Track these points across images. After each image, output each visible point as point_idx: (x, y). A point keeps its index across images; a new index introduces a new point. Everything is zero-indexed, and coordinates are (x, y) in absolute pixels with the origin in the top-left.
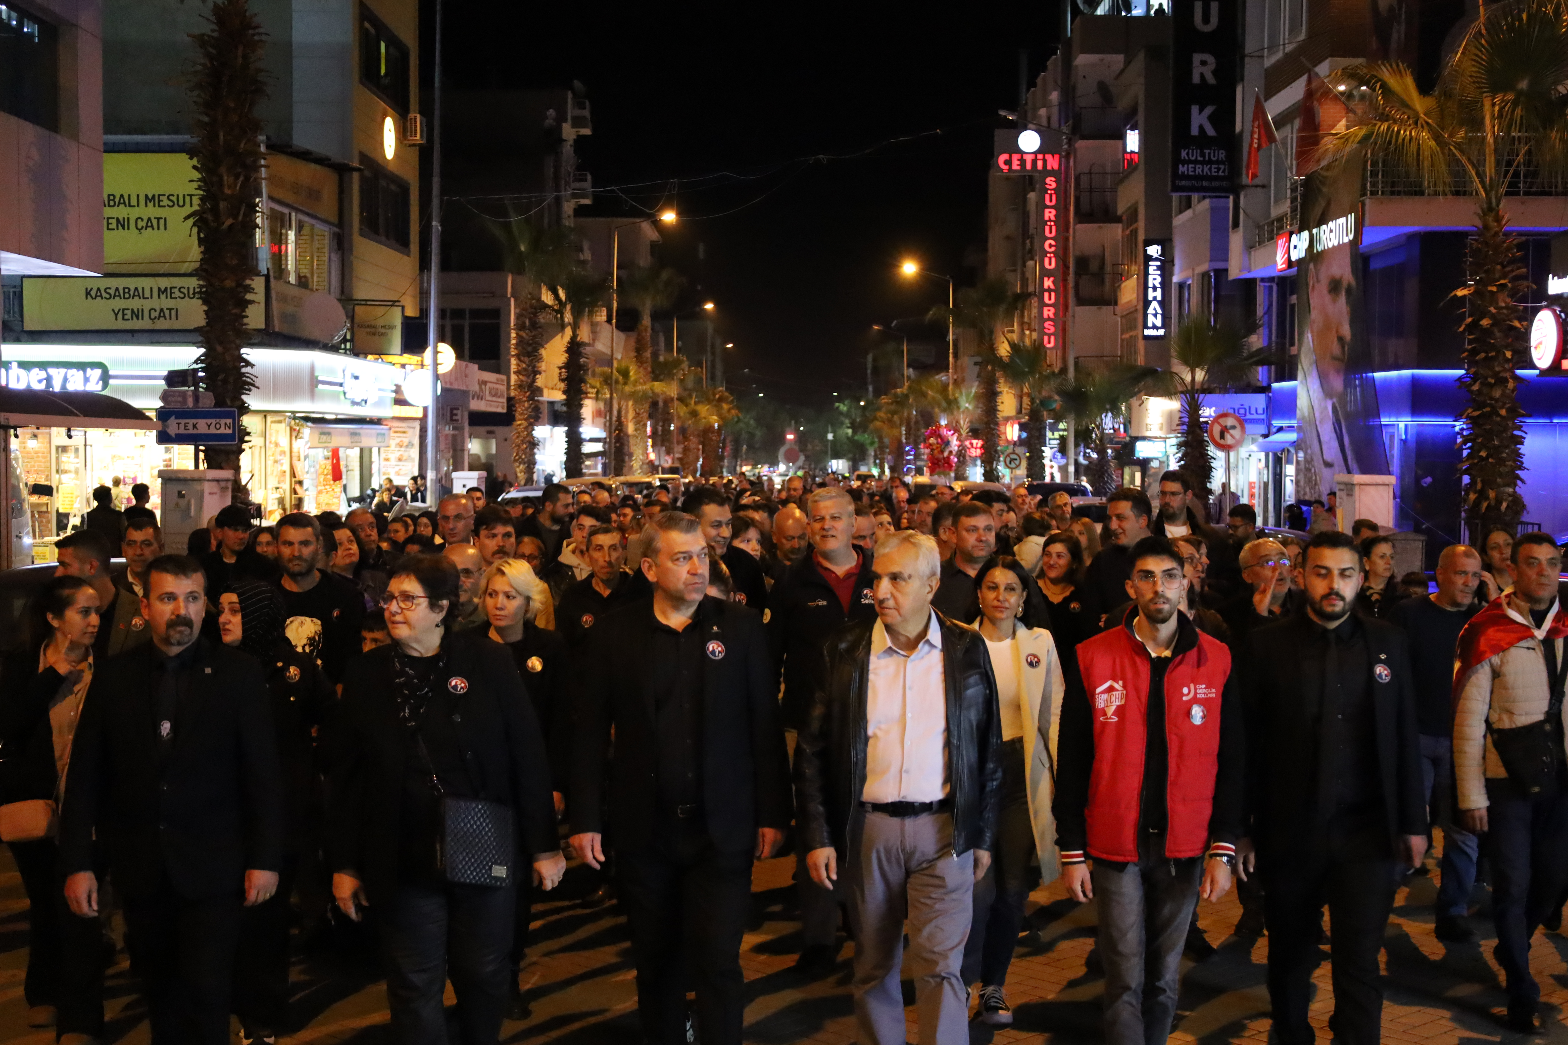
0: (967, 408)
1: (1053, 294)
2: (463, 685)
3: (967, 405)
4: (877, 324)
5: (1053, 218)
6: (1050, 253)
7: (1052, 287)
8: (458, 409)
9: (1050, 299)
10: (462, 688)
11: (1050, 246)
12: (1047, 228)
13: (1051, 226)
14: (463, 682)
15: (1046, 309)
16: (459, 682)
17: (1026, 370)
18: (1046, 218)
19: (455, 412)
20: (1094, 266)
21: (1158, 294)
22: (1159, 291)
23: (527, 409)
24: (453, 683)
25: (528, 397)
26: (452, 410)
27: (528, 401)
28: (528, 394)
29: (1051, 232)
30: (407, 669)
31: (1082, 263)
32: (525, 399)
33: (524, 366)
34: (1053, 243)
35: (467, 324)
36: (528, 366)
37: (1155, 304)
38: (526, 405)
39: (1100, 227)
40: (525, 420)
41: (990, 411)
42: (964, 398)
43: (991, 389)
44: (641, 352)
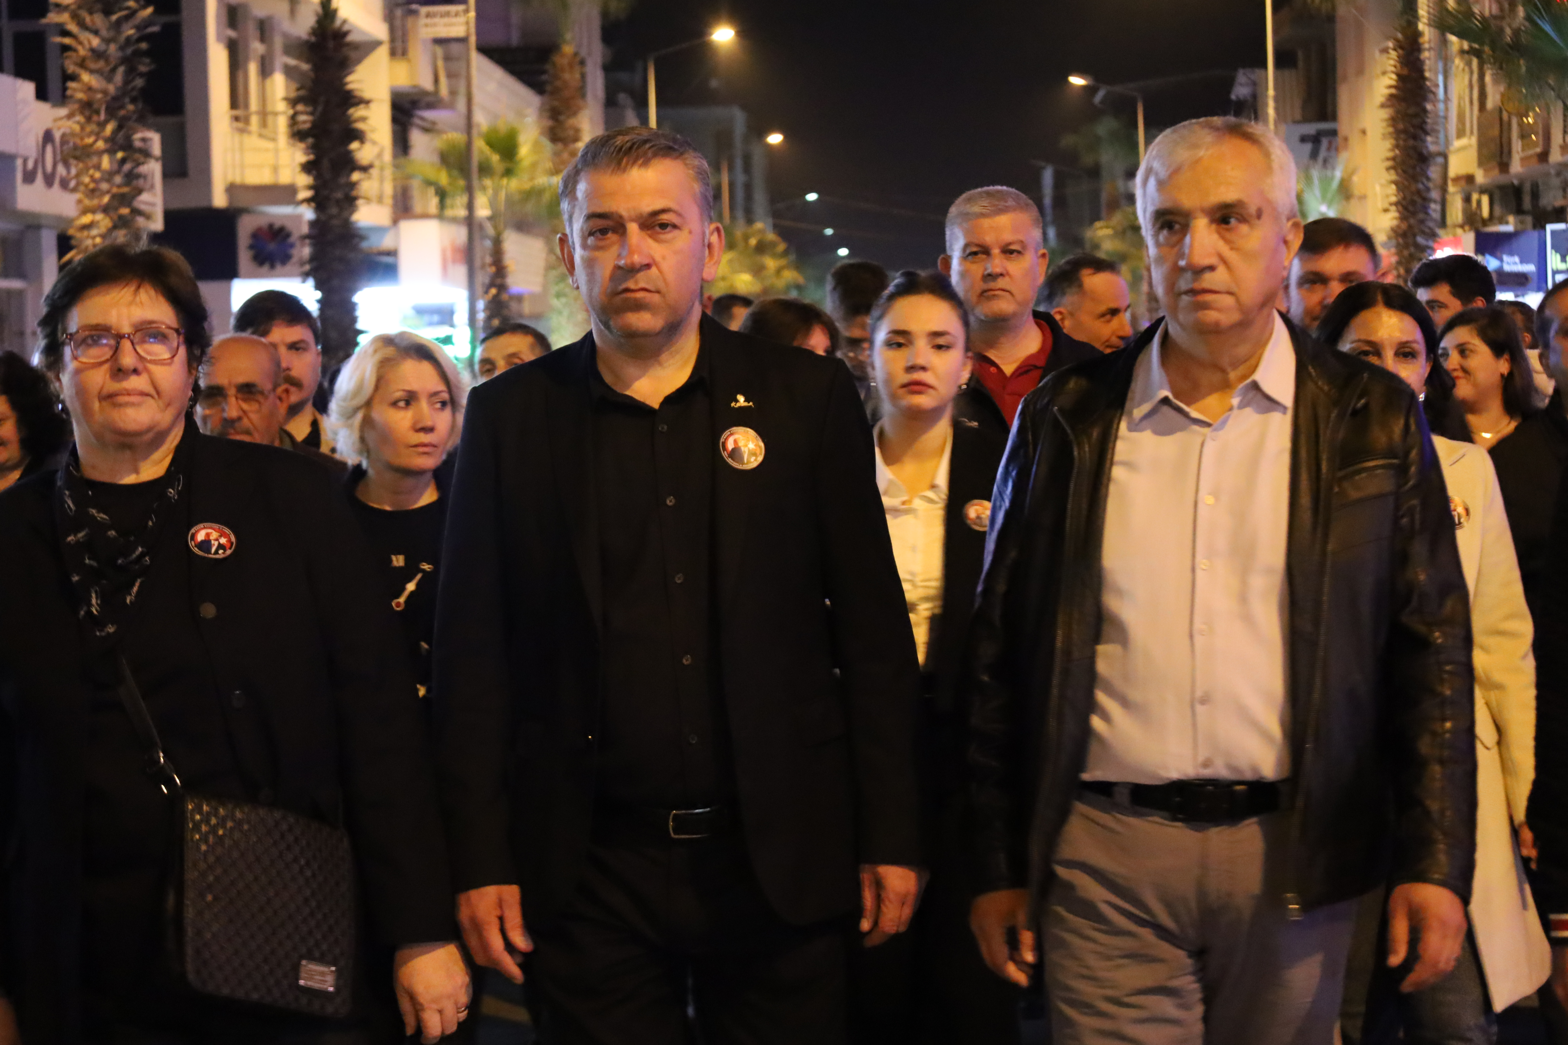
2: (223, 541)
3: (1324, 208)
4: (1080, 72)
10: (221, 546)
14: (222, 534)
16: (214, 535)
23: (109, 176)
24: (201, 536)
25: (111, 140)
27: (111, 152)
28: (109, 128)
30: (94, 511)
32: (100, 144)
33: (95, 42)
36: (107, 41)
38: (106, 162)
40: (105, 210)
41: (1413, 203)
42: (1317, 192)
43: (1415, 148)
44: (562, 118)
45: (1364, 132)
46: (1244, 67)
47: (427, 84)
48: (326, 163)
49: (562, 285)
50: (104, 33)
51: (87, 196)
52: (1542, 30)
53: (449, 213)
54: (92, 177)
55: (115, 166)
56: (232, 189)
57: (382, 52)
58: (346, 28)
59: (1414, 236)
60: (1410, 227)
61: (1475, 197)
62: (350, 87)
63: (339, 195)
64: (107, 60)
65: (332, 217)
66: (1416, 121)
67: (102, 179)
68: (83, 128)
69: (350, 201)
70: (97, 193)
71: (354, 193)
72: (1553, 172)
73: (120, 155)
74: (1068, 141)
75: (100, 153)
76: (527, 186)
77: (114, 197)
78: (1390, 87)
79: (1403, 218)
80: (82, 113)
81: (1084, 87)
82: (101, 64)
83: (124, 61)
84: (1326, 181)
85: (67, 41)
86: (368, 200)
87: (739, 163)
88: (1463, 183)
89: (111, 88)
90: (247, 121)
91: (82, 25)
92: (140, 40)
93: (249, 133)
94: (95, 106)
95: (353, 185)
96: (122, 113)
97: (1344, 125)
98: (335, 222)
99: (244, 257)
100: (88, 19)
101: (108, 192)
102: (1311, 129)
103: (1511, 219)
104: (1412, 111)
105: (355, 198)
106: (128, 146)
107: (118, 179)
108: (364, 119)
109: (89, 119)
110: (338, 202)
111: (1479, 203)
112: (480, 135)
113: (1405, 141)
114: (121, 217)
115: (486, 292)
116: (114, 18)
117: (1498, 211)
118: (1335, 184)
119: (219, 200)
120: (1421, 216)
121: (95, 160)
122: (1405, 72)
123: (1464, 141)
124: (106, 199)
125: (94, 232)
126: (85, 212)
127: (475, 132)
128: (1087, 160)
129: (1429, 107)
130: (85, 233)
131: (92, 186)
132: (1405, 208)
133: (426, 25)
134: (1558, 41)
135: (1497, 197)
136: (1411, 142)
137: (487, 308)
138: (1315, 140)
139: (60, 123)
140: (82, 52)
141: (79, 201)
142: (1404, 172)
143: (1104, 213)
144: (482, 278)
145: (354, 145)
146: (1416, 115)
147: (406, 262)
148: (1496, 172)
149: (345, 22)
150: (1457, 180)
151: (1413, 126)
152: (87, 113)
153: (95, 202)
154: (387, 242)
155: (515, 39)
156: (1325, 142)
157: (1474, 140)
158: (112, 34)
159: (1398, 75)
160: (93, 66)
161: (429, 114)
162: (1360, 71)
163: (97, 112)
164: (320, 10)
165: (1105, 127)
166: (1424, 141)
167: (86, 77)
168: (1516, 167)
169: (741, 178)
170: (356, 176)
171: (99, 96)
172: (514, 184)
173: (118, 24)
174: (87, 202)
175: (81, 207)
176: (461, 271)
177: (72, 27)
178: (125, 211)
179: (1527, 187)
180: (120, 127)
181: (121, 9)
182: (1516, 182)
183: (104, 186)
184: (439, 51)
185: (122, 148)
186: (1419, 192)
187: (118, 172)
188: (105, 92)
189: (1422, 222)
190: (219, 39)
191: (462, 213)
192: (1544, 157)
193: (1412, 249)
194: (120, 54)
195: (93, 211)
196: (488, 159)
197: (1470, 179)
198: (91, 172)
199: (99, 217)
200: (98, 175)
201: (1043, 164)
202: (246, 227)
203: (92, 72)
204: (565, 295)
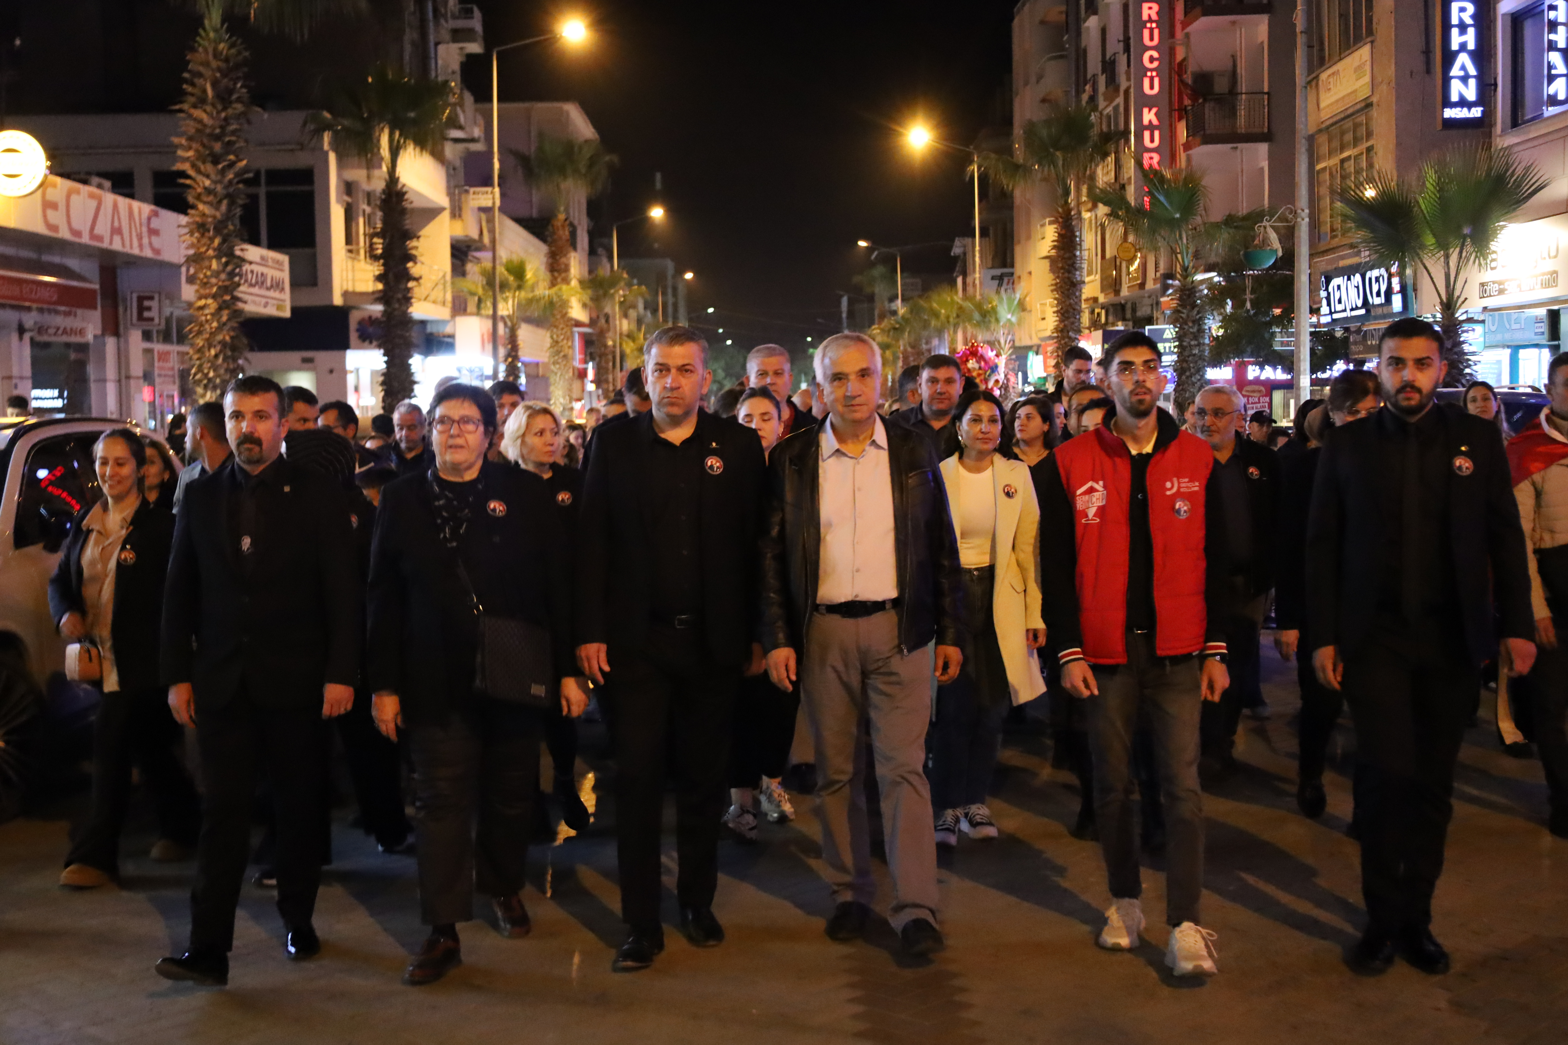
0: (1009, 320)
1: (1157, 134)
3: (1009, 316)
4: (864, 239)
5: (1154, 17)
6: (1151, 70)
7: (1155, 122)
8: (151, 298)
9: (1152, 141)
11: (1152, 60)
12: (1146, 33)
13: (1151, 30)
15: (1146, 156)
17: (1178, 216)
18: (1145, 17)
19: (146, 303)
20: (1221, 86)
21: (1470, 38)
22: (1471, 31)
23: (216, 274)
24: (492, 506)
25: (218, 249)
26: (141, 299)
27: (218, 257)
28: (217, 241)
29: (1152, 39)
31: (1204, 81)
32: (211, 252)
33: (207, 183)
34: (1155, 54)
35: (262, 191)
36: (215, 182)
37: (1463, 59)
38: (214, 265)
39: (1234, 23)
40: (214, 297)
41: (1067, 311)
42: (1006, 307)
43: (1069, 278)
44: (558, 257)
45: (1030, 273)
46: (959, 236)
47: (475, 235)
48: (391, 276)
49: (556, 358)
50: (213, 176)
51: (201, 287)
52: (1159, 201)
53: (483, 312)
54: (205, 274)
55: (221, 268)
56: (346, 294)
57: (446, 215)
58: (404, 190)
59: (1068, 332)
60: (1065, 326)
61: (1097, 311)
62: (407, 227)
63: (400, 296)
64: (215, 195)
65: (395, 310)
66: (1070, 262)
67: (212, 276)
68: (199, 241)
69: (407, 300)
70: (208, 285)
71: (410, 295)
72: (1146, 295)
73: (224, 260)
74: (857, 279)
75: (210, 258)
76: (530, 295)
77: (219, 288)
78: (1053, 241)
79: (1061, 321)
80: (198, 231)
81: (866, 248)
82: (211, 198)
83: (228, 196)
84: (1010, 300)
85: (188, 182)
86: (420, 300)
87: (670, 291)
88: (1091, 301)
89: (218, 215)
90: (358, 252)
91: (199, 171)
92: (238, 183)
93: (359, 261)
94: (208, 226)
95: (409, 290)
96: (226, 231)
97: (1018, 270)
98: (396, 313)
99: (353, 336)
100: (202, 167)
101: (216, 285)
102: (998, 272)
103: (1120, 323)
104: (1067, 255)
105: (411, 298)
106: (231, 255)
107: (223, 276)
108: (416, 248)
109: (203, 235)
110: (398, 300)
111: (1099, 314)
112: (501, 264)
113: (1063, 274)
114: (225, 301)
115: (506, 360)
116: (220, 166)
117: (1111, 319)
118: (1016, 302)
119: (338, 300)
120: (1072, 320)
121: (207, 263)
122: (1063, 232)
123: (1092, 278)
124: (215, 289)
125: (207, 311)
126: (200, 298)
127: (498, 262)
128: (868, 290)
129: (1078, 253)
130: (201, 312)
131: (205, 280)
132: (1062, 314)
133: (473, 199)
134: (1169, 208)
135: (1111, 310)
136: (1066, 275)
137: (506, 370)
138: (1000, 279)
139: (183, 238)
140: (199, 190)
141: (197, 291)
142: (1062, 293)
143: (876, 321)
144: (502, 352)
145: (410, 265)
146: (1070, 258)
147: (459, 342)
148: (1112, 295)
149: (404, 185)
150: (1087, 300)
151: (1069, 265)
152: (201, 230)
153: (207, 291)
154: (448, 330)
155: (535, 214)
156: (1006, 280)
157: (1098, 277)
158: (219, 177)
159: (1059, 234)
160: (205, 199)
161: (478, 254)
162: (1029, 237)
163: (209, 231)
164: (387, 177)
165: (879, 271)
166: (1075, 275)
167: (201, 207)
168: (1125, 292)
169: (671, 300)
170: (411, 284)
171: (210, 220)
172: (523, 294)
173: (223, 172)
174: (202, 291)
175: (197, 295)
176: (489, 347)
177: (191, 172)
178: (227, 298)
179: (1129, 306)
180: (224, 241)
181: (225, 161)
182: (1123, 302)
183: (214, 281)
184: (483, 216)
185: (226, 255)
186: (1070, 305)
187: (224, 271)
188: (214, 217)
189: (1073, 323)
190: (338, 201)
191: (491, 312)
192: (1142, 285)
193: (1067, 340)
194: (225, 192)
195: (206, 297)
196: (507, 280)
197: (1095, 300)
198: (204, 271)
199: (210, 301)
200: (209, 273)
201: (842, 293)
202: (354, 318)
203: (205, 203)
204: (558, 363)
